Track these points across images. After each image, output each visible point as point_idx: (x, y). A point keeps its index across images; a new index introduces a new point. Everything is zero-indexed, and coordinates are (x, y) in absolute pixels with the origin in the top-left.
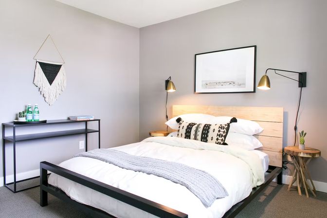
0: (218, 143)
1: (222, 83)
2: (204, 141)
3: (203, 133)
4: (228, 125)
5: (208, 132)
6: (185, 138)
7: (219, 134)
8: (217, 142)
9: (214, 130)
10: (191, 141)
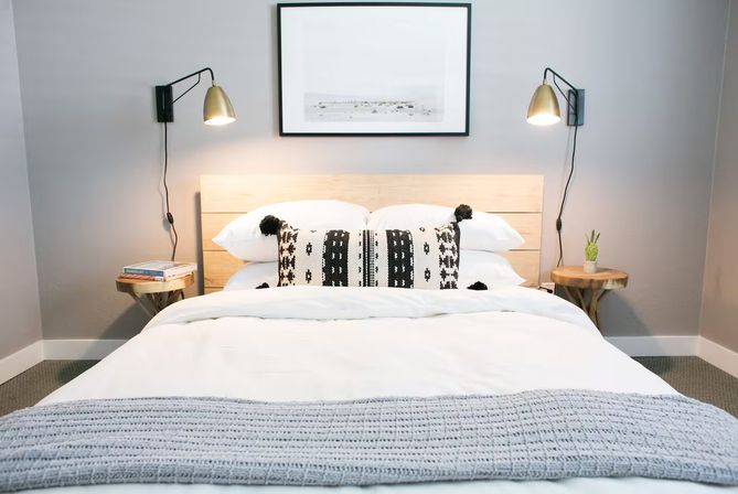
0: (447, 286)
1: (375, 106)
2: (400, 286)
3: (392, 262)
4: (456, 228)
5: (409, 255)
6: (327, 283)
7: (443, 257)
8: (444, 283)
9: (426, 245)
10: (353, 292)
